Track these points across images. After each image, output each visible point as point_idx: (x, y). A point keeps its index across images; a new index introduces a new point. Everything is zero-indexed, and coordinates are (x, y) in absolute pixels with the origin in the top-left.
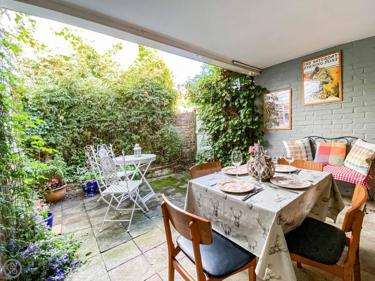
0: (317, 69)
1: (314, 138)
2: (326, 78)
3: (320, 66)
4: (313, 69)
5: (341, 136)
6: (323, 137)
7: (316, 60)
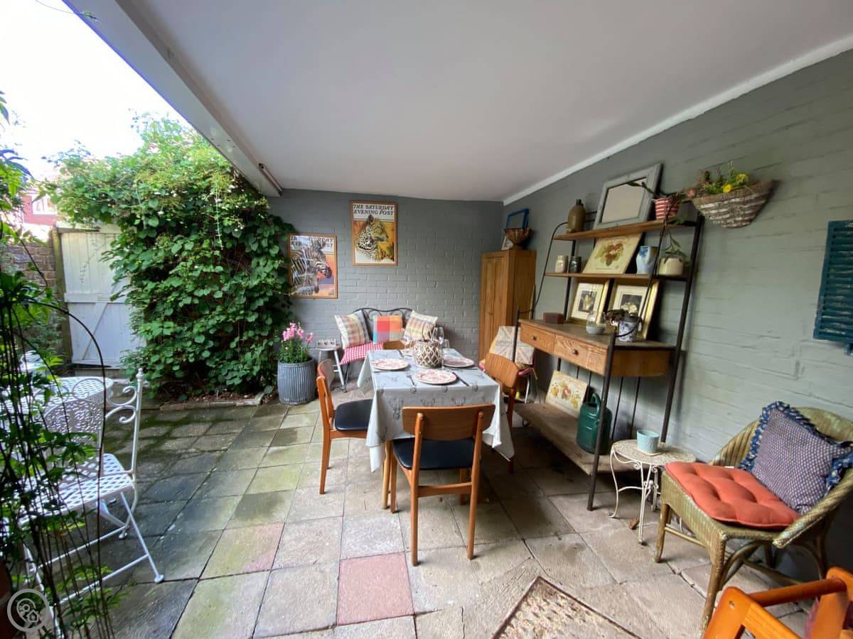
0: (371, 218)
1: (367, 311)
2: (381, 234)
3: (375, 216)
4: (366, 217)
5: (396, 308)
6: (379, 309)
7: (369, 205)
